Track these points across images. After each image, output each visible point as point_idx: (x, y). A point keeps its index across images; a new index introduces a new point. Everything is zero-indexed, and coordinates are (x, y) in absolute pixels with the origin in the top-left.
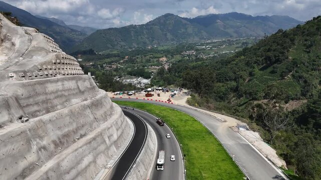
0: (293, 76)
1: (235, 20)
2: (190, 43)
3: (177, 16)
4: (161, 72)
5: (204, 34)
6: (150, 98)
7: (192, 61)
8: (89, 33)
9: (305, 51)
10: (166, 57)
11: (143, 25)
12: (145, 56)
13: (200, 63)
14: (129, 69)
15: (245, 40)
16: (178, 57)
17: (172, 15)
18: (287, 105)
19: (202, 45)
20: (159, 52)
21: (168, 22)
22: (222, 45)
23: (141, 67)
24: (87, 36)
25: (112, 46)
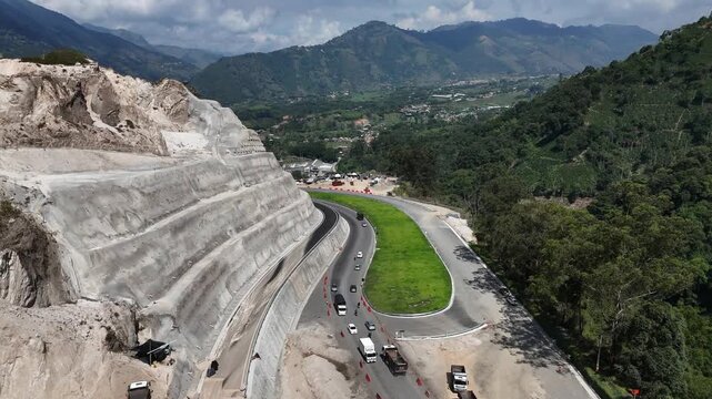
0: (588, 156)
1: (520, 36)
2: (421, 85)
3: (394, 26)
4: (358, 149)
5: (452, 65)
6: (339, 187)
7: (421, 127)
8: (203, 65)
9: (616, 112)
10: (369, 116)
11: (319, 47)
12: (324, 116)
13: (436, 130)
14: (292, 144)
15: (537, 80)
16: (393, 119)
17: (383, 24)
18: (573, 205)
19: (446, 91)
20: (353, 105)
21: (373, 40)
22: (488, 93)
23: (317, 140)
24: (197, 71)
25: (252, 92)
